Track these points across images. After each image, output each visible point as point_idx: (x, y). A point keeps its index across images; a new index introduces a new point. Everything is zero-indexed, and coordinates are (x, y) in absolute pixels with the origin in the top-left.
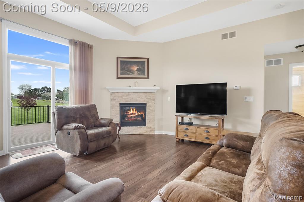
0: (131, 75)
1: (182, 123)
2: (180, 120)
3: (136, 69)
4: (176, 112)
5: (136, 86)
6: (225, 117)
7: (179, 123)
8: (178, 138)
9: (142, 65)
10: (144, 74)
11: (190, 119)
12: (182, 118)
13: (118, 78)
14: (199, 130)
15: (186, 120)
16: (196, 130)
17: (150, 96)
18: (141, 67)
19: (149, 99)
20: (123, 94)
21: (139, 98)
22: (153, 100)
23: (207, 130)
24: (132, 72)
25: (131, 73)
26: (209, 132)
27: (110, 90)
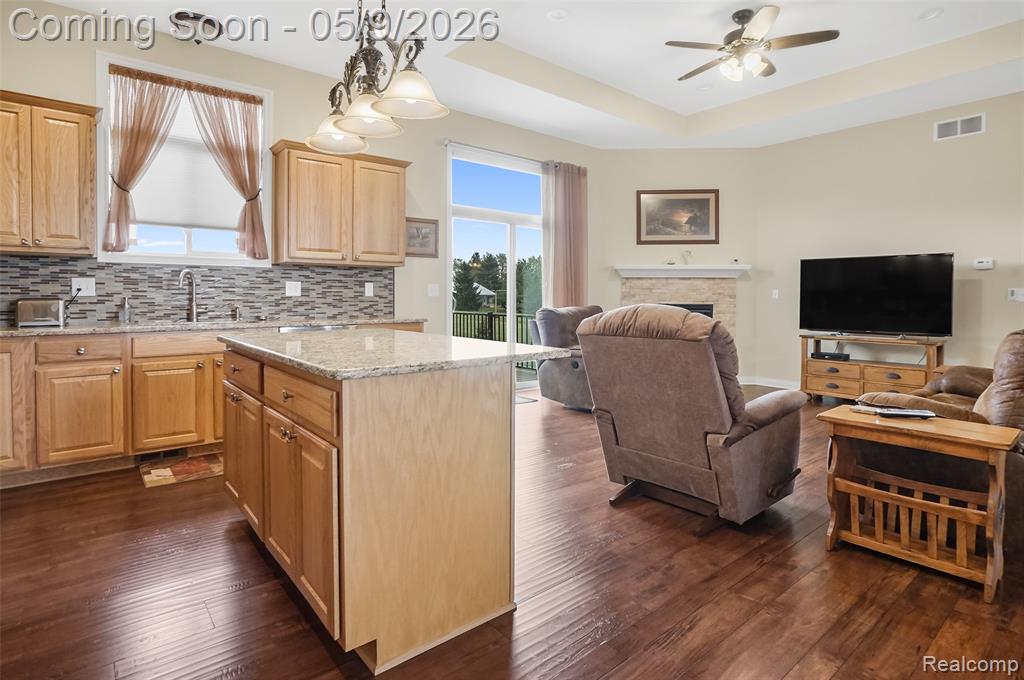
0: (674, 234)
1: (818, 355)
2: (811, 349)
3: (685, 220)
4: (801, 327)
5: (686, 263)
6: (945, 341)
7: (809, 355)
8: (809, 391)
9: (700, 210)
10: (707, 232)
11: (840, 345)
12: (818, 343)
13: (640, 242)
14: (869, 371)
15: (829, 347)
16: (862, 373)
17: (722, 285)
18: (698, 214)
19: (720, 294)
20: (654, 281)
21: (694, 291)
22: (731, 297)
23: (892, 371)
24: (676, 226)
25: (675, 228)
26: (899, 377)
27: (621, 273)
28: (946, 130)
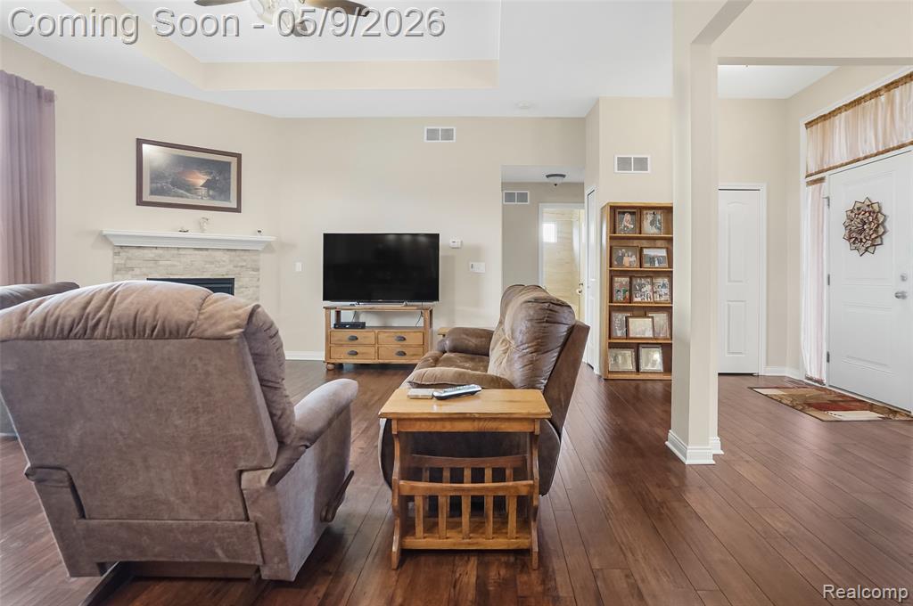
0: (187, 197)
1: (340, 325)
2: (333, 321)
3: (202, 182)
4: (324, 299)
5: (203, 231)
6: (433, 306)
7: (332, 326)
8: (333, 361)
9: (220, 173)
10: (228, 199)
11: (356, 315)
12: (338, 313)
13: (140, 202)
14: (382, 336)
15: (347, 317)
16: (377, 338)
17: (245, 257)
18: (217, 178)
19: (242, 266)
20: (160, 251)
21: (212, 263)
22: (253, 270)
23: (399, 334)
24: (190, 189)
25: (188, 191)
26: (405, 339)
27: (111, 239)
28: (432, 134)
